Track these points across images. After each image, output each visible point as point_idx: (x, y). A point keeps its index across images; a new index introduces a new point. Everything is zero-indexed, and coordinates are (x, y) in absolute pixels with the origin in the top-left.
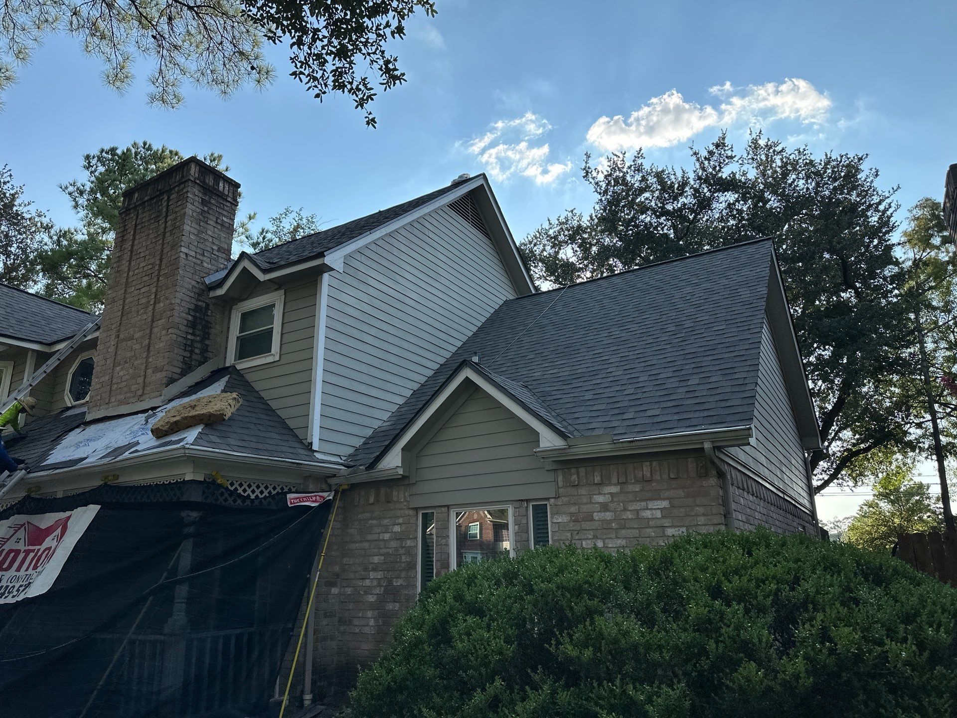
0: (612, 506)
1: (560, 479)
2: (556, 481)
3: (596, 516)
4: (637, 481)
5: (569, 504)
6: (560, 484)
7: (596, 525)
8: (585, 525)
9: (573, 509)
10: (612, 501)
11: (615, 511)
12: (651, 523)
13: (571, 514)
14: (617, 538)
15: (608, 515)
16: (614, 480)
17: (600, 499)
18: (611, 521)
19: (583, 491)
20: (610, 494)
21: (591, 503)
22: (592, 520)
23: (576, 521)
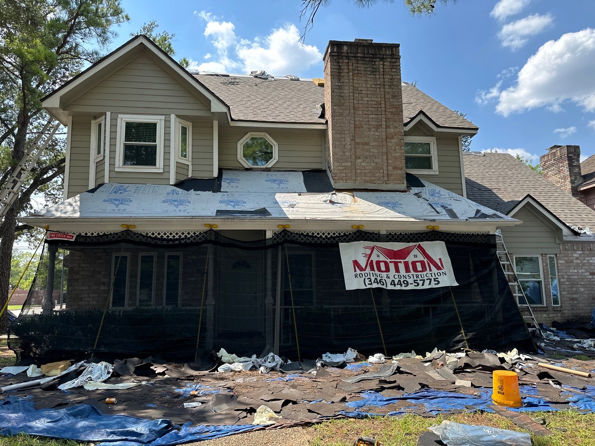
0: (580, 258)
1: (561, 247)
2: (560, 248)
3: (574, 261)
4: (588, 250)
5: (564, 257)
6: (561, 249)
7: (574, 264)
8: (570, 264)
9: (566, 258)
10: (580, 257)
11: (581, 260)
12: (593, 264)
13: (565, 260)
14: (582, 269)
15: (579, 261)
16: (581, 249)
17: (576, 255)
18: (579, 263)
19: (569, 252)
20: (580, 254)
21: (572, 256)
22: (573, 262)
23: (567, 263)
